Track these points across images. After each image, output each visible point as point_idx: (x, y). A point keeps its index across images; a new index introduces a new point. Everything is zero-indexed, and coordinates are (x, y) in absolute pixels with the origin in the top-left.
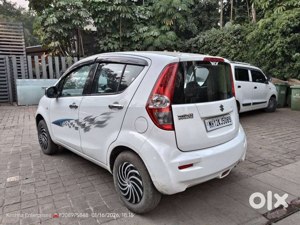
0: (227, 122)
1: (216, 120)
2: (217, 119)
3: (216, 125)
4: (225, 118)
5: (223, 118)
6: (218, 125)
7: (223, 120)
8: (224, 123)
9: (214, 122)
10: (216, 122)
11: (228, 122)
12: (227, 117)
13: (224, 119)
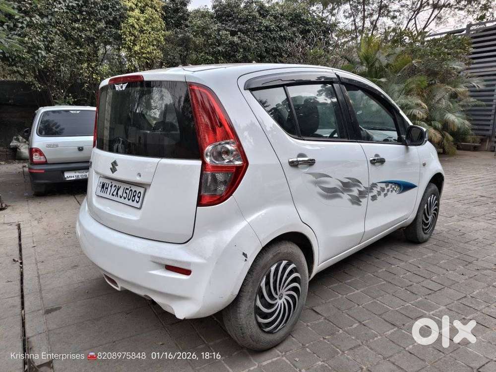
0: (131, 200)
1: (115, 186)
2: (118, 184)
3: (111, 194)
4: (131, 190)
5: (128, 189)
6: (113, 195)
7: (126, 193)
8: (125, 198)
9: (111, 186)
10: (113, 189)
11: (133, 201)
12: (135, 191)
13: (127, 191)
